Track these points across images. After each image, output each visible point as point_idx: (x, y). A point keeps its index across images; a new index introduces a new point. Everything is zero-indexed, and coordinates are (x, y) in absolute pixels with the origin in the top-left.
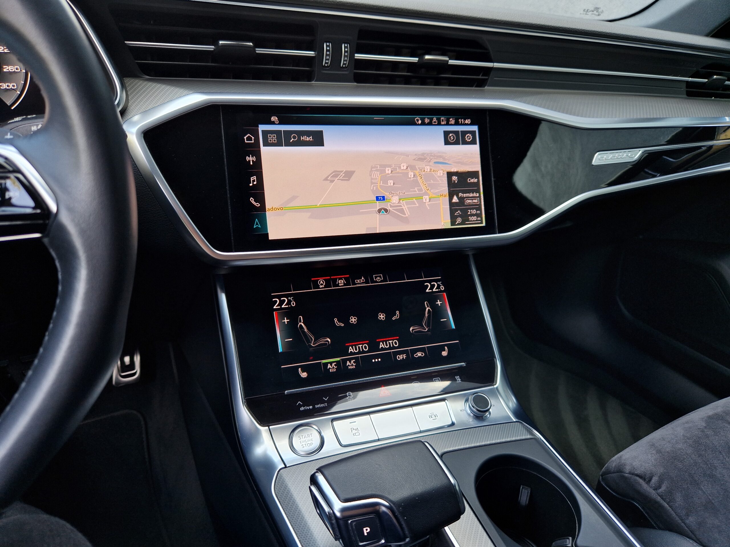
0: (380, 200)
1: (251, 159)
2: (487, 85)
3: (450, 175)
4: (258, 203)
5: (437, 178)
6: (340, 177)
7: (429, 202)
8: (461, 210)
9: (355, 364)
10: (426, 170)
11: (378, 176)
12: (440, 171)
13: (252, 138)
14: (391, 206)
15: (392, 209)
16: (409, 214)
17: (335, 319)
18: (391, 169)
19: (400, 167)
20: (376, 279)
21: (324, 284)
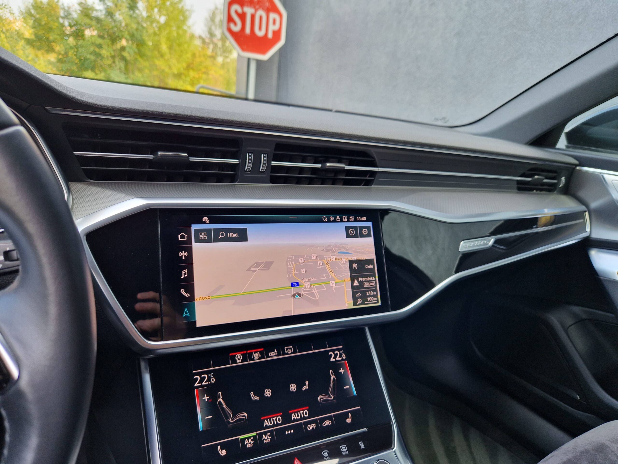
0: (295, 286)
1: (183, 254)
2: (374, 184)
3: (351, 262)
4: (188, 294)
5: (341, 265)
6: (261, 268)
7: (335, 286)
8: (360, 292)
9: (270, 438)
10: (332, 259)
11: (293, 265)
12: (343, 260)
13: (185, 236)
14: (304, 291)
15: (304, 293)
16: (319, 297)
17: (251, 393)
18: (304, 259)
19: (311, 257)
20: (287, 351)
21: (241, 359)
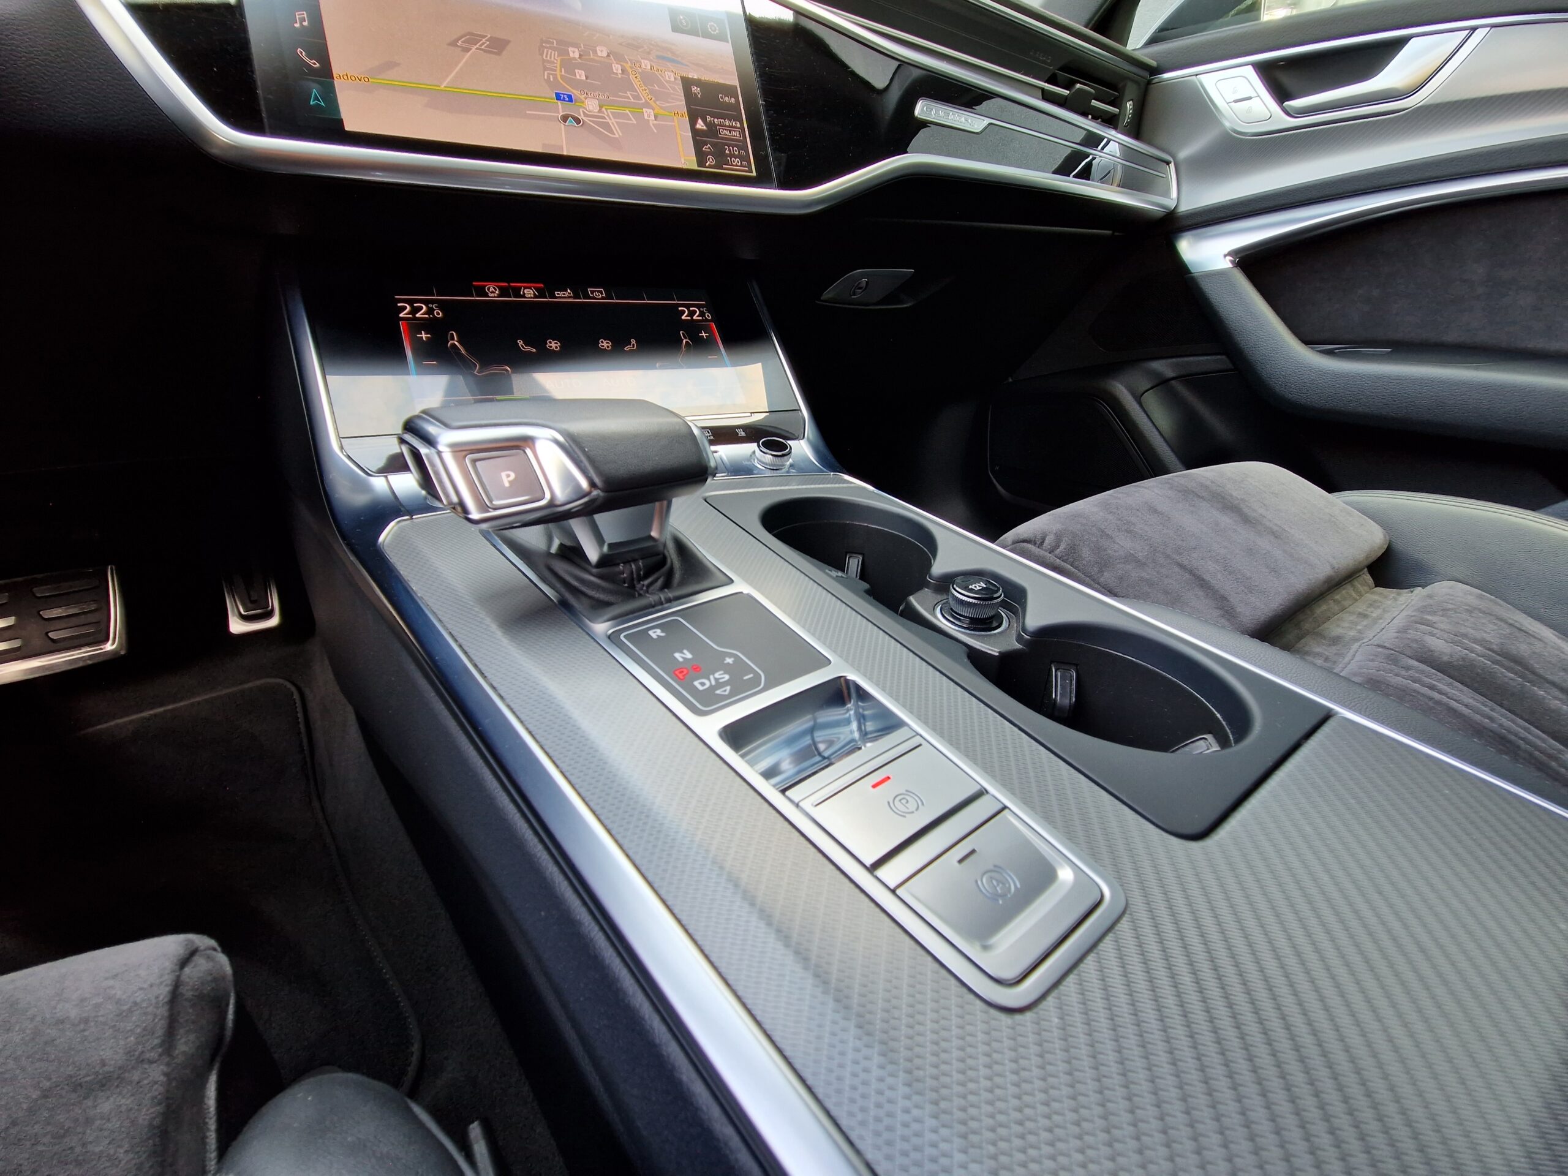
0: (564, 100)
3: (687, 83)
4: (315, 62)
5: (665, 82)
6: (481, 46)
7: (655, 120)
8: (714, 145)
10: (643, 66)
11: (556, 57)
12: (669, 73)
14: (585, 115)
15: (587, 119)
16: (620, 134)
18: (579, 51)
19: (595, 52)
20: (592, 294)
21: (497, 292)
